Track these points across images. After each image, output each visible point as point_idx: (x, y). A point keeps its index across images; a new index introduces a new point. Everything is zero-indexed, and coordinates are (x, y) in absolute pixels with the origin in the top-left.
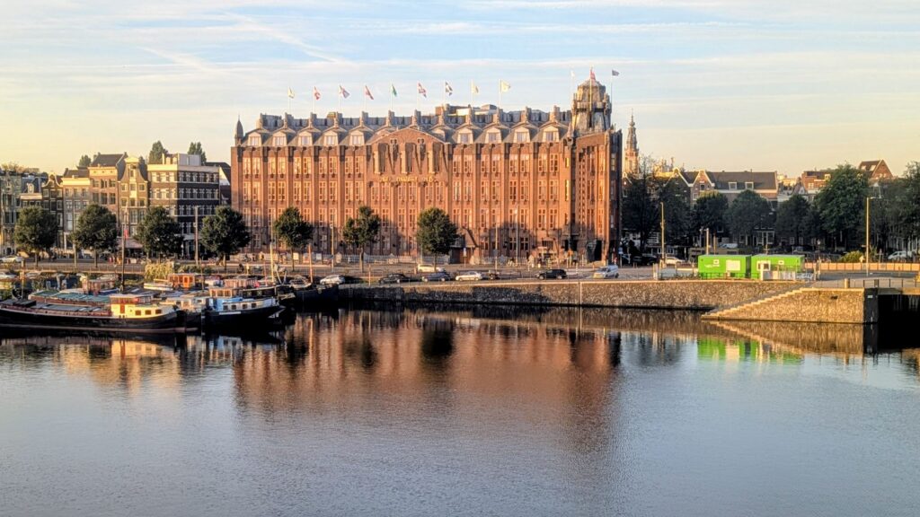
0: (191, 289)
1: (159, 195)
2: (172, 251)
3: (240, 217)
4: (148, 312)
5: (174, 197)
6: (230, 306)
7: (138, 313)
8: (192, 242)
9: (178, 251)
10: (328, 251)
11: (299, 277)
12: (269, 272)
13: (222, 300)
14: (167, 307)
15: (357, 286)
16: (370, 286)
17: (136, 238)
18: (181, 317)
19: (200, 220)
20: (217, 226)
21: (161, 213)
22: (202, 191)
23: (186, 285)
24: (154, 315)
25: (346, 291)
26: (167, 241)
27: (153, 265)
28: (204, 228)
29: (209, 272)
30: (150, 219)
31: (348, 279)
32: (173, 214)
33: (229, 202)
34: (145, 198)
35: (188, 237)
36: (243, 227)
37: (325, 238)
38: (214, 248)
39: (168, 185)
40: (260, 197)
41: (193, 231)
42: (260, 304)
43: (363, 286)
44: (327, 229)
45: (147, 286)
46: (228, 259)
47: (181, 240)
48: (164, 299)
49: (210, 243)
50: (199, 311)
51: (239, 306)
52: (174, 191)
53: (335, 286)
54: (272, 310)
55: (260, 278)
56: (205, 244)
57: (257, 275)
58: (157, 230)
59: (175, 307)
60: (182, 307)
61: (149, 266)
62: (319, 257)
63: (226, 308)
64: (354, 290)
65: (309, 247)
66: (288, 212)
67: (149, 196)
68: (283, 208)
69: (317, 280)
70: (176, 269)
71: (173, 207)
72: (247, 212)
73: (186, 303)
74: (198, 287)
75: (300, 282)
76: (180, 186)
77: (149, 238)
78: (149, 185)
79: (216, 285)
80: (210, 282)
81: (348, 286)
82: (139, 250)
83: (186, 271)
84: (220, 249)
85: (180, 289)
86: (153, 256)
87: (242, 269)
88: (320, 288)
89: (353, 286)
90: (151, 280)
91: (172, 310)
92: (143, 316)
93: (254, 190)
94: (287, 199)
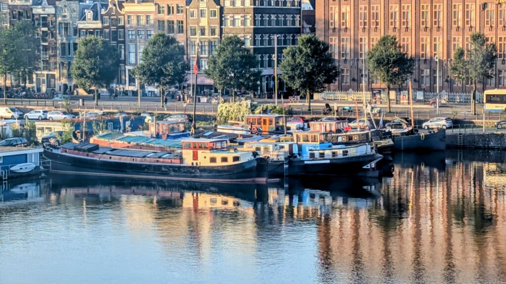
0: (271, 133)
1: (233, 23)
2: (248, 88)
3: (326, 47)
4: (225, 160)
5: (249, 25)
6: (317, 153)
7: (213, 160)
8: (270, 77)
9: (254, 88)
10: (432, 89)
11: (397, 119)
12: (361, 113)
13: (308, 146)
14: (245, 154)
15: (469, 131)
16: (483, 131)
17: (208, 74)
18: (261, 165)
19: (280, 51)
20: (300, 59)
21: (236, 42)
22: (281, 17)
23: (266, 128)
24: (230, 162)
25: (455, 136)
26: (242, 76)
27: (226, 104)
28: (284, 62)
29: (290, 113)
30: (222, 50)
31: (456, 123)
32: (248, 45)
33: (313, 30)
34: (217, 26)
35: (266, 72)
36: (330, 59)
37: (427, 72)
38: (296, 85)
39: (243, 11)
40: (350, 24)
41: (270, 64)
42: (353, 152)
43: (476, 131)
44: (430, 62)
45: (221, 129)
46: (312, 97)
47: (258, 76)
48: (241, 144)
49: (292, 78)
50: (282, 158)
51: (328, 153)
52: (249, 17)
53: (441, 131)
54: (367, 159)
55: (350, 120)
56: (286, 79)
57: (345, 117)
58: (230, 63)
59: (255, 154)
60: (262, 154)
61: (222, 107)
62: (420, 96)
63: (312, 155)
64: (465, 136)
65: (410, 83)
66: (384, 41)
67: (221, 23)
68: (377, 37)
69: (419, 123)
70: (253, 108)
71: (249, 36)
72: (334, 42)
73: (266, 149)
74: (279, 131)
75: (398, 126)
76: (256, 11)
77: (222, 73)
78: (222, 10)
79: (299, 128)
80: (293, 125)
81: (456, 131)
82: (210, 87)
83: (265, 111)
84: (303, 86)
85: (259, 132)
86: (226, 93)
87: (329, 110)
88: (422, 133)
89: (462, 131)
90: (225, 122)
91: (250, 157)
92: (219, 163)
93: (342, 15)
94: (381, 26)
